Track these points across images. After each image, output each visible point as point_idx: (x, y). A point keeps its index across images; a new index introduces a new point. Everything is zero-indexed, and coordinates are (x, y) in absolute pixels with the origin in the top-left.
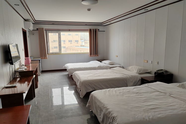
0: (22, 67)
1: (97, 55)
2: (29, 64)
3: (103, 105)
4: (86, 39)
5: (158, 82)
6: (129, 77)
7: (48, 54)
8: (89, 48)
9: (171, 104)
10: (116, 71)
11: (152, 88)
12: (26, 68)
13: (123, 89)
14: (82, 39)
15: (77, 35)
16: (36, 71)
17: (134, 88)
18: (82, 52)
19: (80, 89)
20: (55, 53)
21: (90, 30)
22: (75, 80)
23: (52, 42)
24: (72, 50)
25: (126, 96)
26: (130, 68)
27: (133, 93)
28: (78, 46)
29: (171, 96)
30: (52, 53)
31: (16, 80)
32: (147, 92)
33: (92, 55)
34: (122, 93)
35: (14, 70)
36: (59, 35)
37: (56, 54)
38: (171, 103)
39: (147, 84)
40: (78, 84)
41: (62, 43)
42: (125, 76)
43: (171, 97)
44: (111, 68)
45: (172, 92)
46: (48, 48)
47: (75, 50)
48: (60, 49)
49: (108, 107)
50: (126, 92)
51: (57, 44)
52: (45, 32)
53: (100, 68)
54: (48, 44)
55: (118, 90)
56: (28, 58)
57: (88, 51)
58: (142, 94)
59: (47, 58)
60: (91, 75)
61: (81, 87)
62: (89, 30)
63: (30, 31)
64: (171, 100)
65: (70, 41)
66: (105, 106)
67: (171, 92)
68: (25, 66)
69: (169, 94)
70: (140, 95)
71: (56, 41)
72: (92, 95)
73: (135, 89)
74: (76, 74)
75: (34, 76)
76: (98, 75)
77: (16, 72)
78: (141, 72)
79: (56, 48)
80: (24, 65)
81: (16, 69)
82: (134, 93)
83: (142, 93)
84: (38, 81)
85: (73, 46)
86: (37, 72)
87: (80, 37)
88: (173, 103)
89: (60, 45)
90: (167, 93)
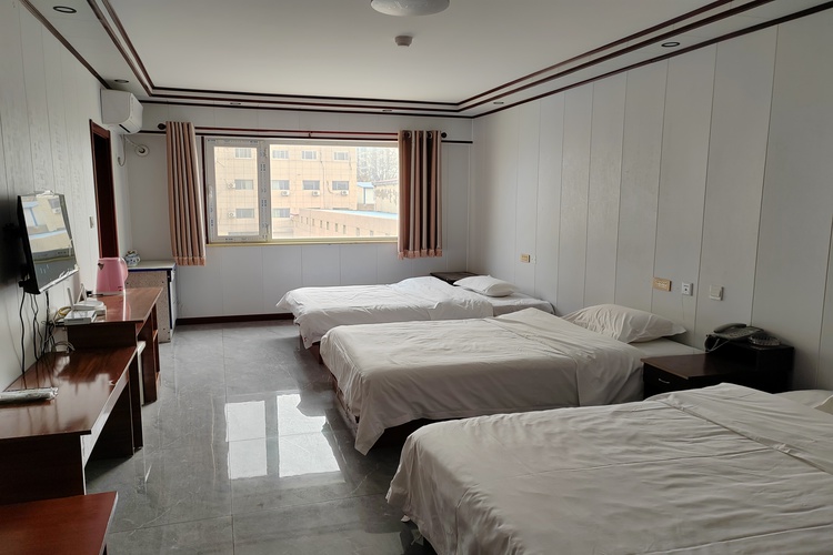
0: (82, 304)
1: (432, 251)
2: (120, 289)
3: (468, 500)
4: (382, 176)
5: (725, 387)
6: (586, 355)
7: (207, 242)
8: (396, 218)
9: (804, 501)
10: (525, 328)
11: (700, 417)
12: (102, 306)
13: (565, 420)
14: (365, 177)
15: (342, 157)
16: (152, 322)
17: (616, 413)
18: (365, 235)
19: (355, 410)
20: (243, 238)
21: (406, 137)
22: (331, 367)
23: (230, 187)
24: (317, 223)
25: (578, 451)
26: (589, 312)
27: (610, 441)
28: (347, 209)
29: (797, 455)
30: (226, 238)
31: (54, 366)
32: (679, 436)
33: (410, 252)
34: (557, 440)
35: (42, 318)
36: (259, 155)
37: (244, 242)
38: (801, 495)
39: (676, 396)
40: (346, 387)
41: (275, 192)
42: (567, 351)
43: (796, 461)
44: (497, 312)
45: (799, 437)
46: (210, 215)
47: (332, 226)
48: (265, 222)
49: (494, 512)
50: (576, 431)
51: (251, 199)
52: (196, 141)
53: (448, 311)
54: (210, 196)
55: (540, 423)
56: (116, 261)
57: (394, 231)
58: (655, 444)
59: (202, 262)
60: (407, 344)
61: (360, 401)
62: (398, 137)
63: (126, 136)
64: (797, 476)
65: (311, 185)
66: (479, 505)
67: (793, 436)
68: (100, 296)
69: (788, 446)
70: (646, 448)
71: (247, 184)
72: (413, 443)
73: (621, 420)
74: (337, 337)
75: (141, 346)
76: (442, 346)
77: (51, 326)
78: (643, 333)
79: (245, 213)
80: (94, 293)
81: (53, 312)
82: (615, 438)
83: (657, 440)
84: (158, 370)
85: (322, 206)
86: (156, 328)
87: (354, 166)
88: (809, 492)
89: (265, 203)
90: (777, 443)
